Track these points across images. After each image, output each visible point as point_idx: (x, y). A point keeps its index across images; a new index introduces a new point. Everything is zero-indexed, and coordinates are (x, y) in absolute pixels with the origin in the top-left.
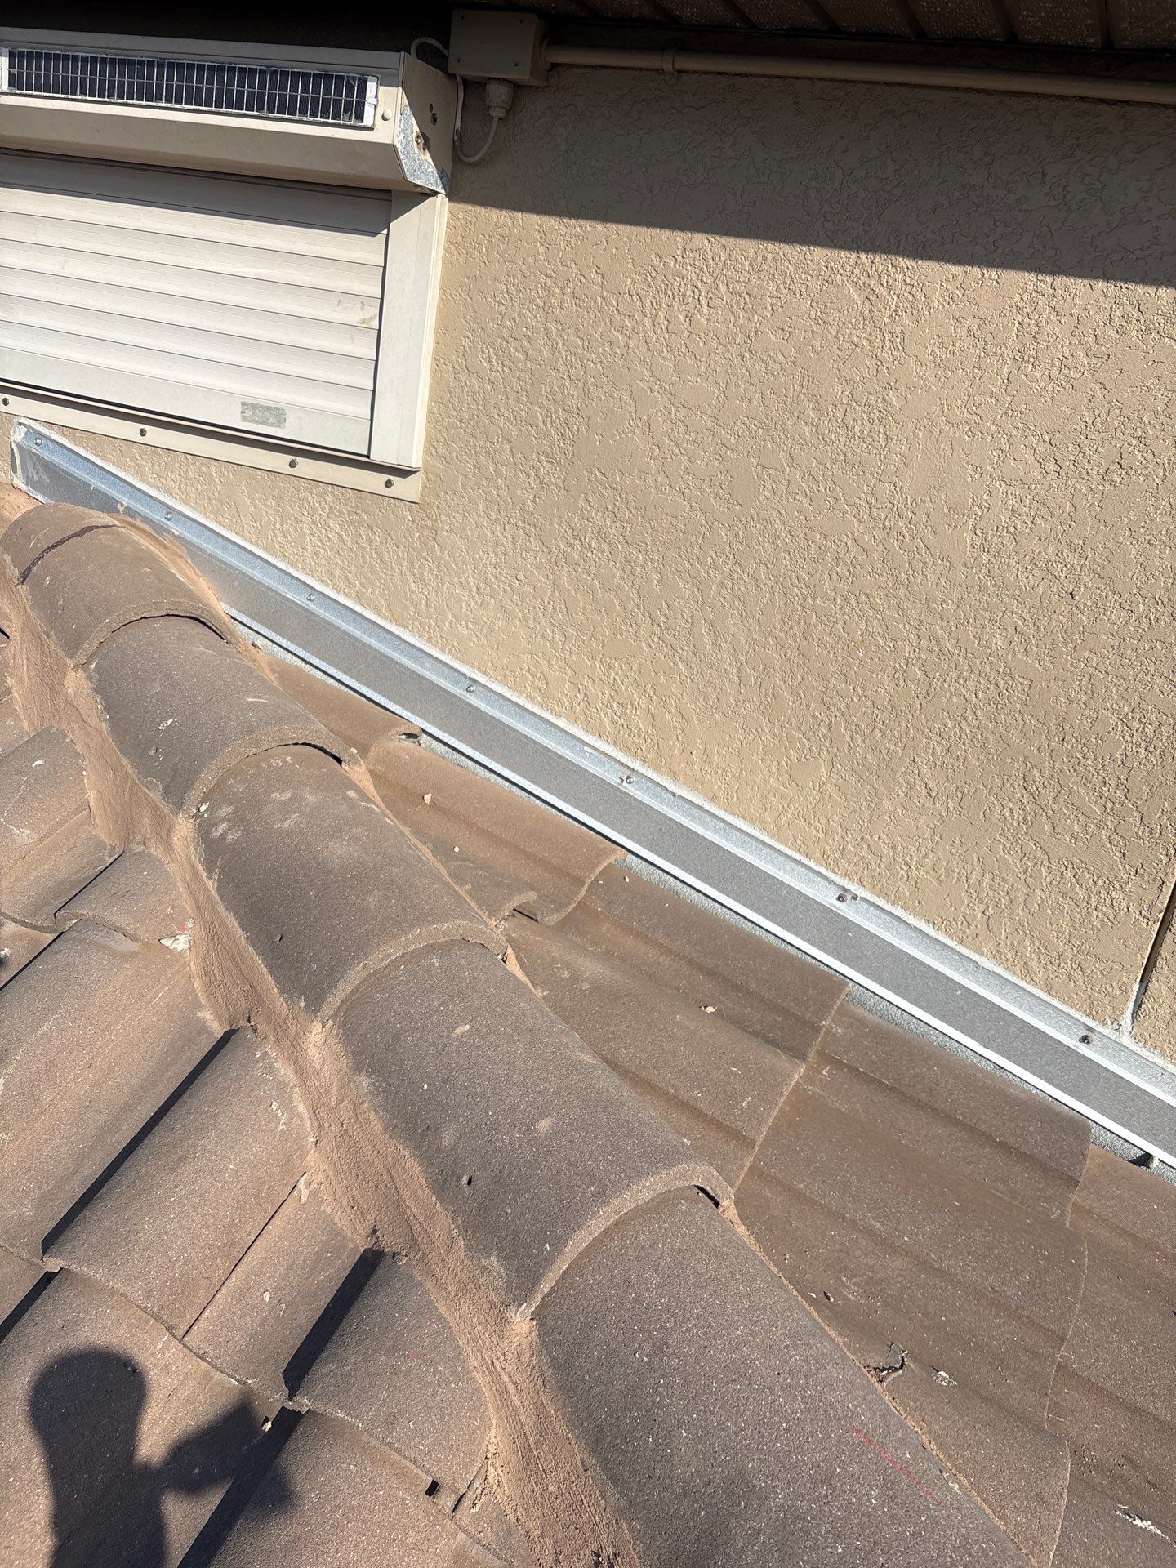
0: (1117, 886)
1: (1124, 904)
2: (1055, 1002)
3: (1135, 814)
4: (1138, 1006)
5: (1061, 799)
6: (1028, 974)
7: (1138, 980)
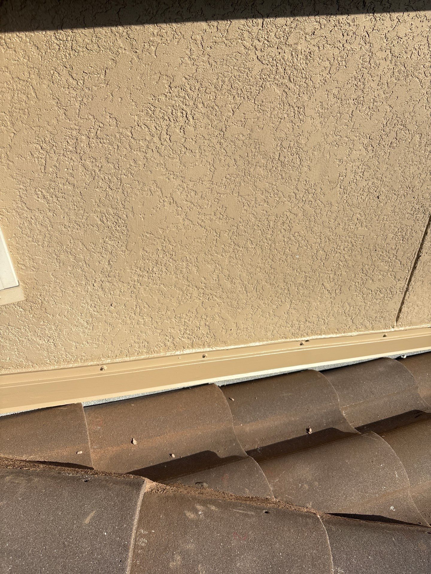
1: (395, 291)
2: (375, 332)
5: (375, 271)
6: (366, 329)
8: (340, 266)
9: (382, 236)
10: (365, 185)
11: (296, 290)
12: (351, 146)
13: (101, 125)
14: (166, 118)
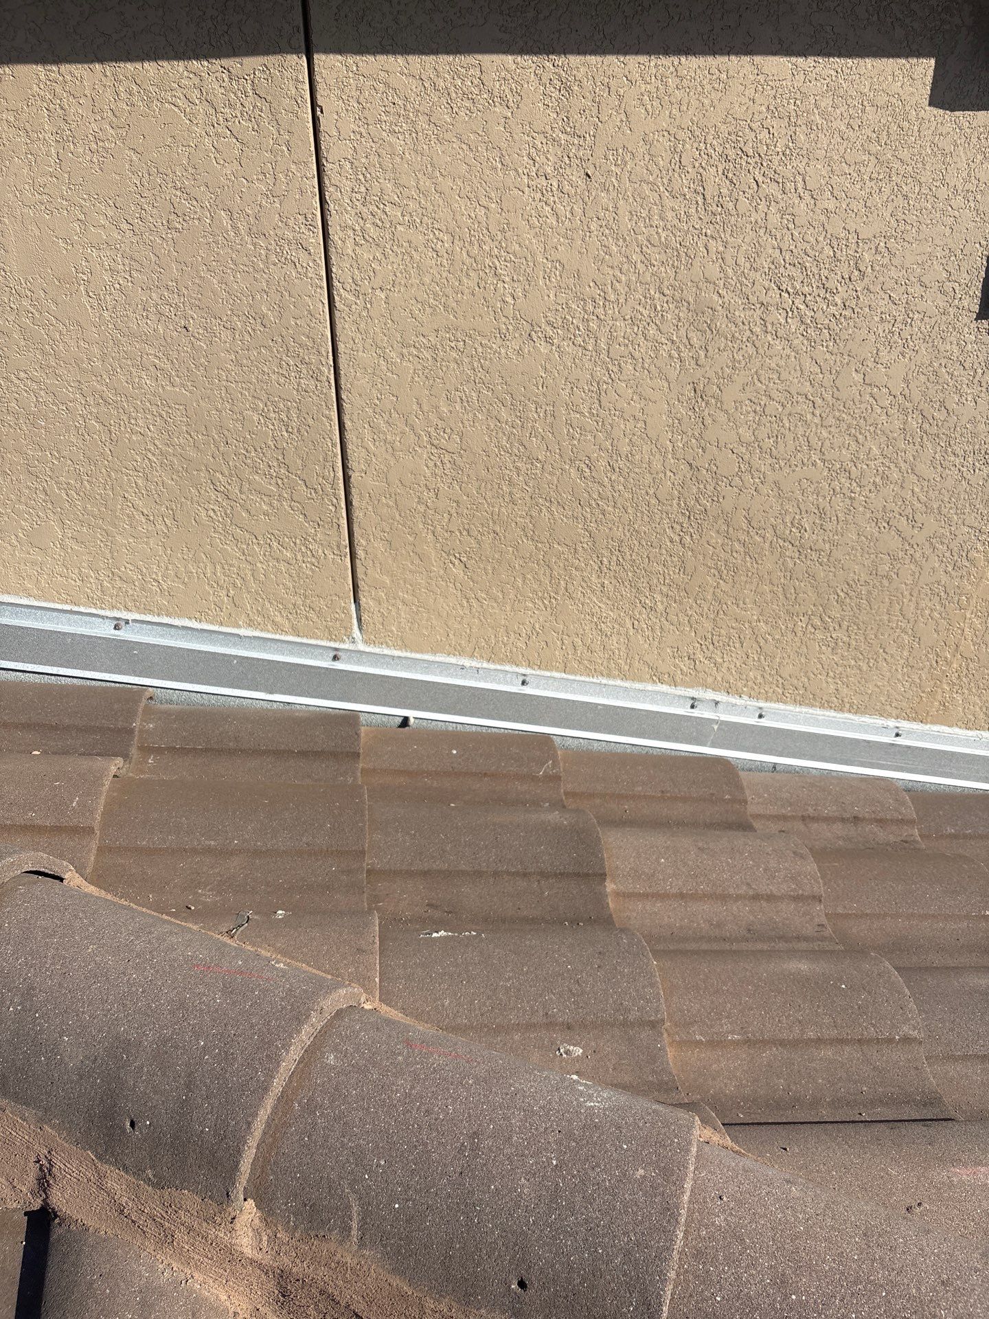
0: (310, 540)
1: (320, 551)
2: (305, 640)
3: (300, 482)
4: (359, 620)
5: (245, 489)
6: (278, 628)
7: (352, 601)
8: (153, 464)
9: (231, 413)
10: (145, 299)
11: (66, 497)
12: (82, 217)
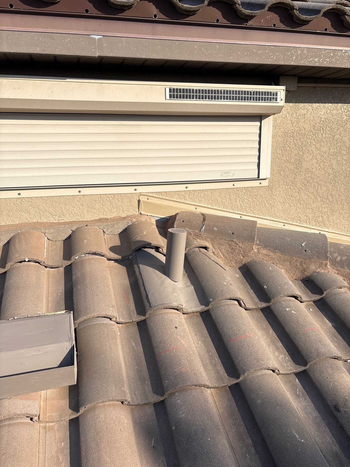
13: (301, 130)
14: (318, 130)
